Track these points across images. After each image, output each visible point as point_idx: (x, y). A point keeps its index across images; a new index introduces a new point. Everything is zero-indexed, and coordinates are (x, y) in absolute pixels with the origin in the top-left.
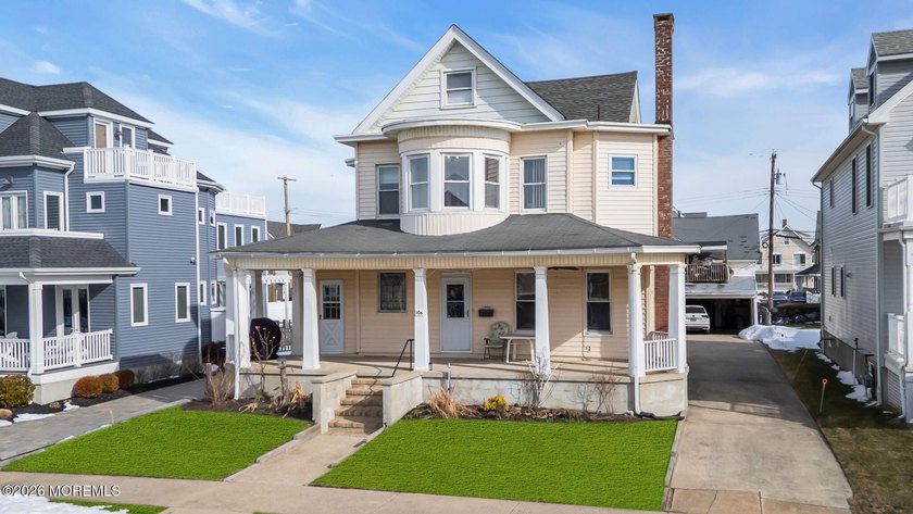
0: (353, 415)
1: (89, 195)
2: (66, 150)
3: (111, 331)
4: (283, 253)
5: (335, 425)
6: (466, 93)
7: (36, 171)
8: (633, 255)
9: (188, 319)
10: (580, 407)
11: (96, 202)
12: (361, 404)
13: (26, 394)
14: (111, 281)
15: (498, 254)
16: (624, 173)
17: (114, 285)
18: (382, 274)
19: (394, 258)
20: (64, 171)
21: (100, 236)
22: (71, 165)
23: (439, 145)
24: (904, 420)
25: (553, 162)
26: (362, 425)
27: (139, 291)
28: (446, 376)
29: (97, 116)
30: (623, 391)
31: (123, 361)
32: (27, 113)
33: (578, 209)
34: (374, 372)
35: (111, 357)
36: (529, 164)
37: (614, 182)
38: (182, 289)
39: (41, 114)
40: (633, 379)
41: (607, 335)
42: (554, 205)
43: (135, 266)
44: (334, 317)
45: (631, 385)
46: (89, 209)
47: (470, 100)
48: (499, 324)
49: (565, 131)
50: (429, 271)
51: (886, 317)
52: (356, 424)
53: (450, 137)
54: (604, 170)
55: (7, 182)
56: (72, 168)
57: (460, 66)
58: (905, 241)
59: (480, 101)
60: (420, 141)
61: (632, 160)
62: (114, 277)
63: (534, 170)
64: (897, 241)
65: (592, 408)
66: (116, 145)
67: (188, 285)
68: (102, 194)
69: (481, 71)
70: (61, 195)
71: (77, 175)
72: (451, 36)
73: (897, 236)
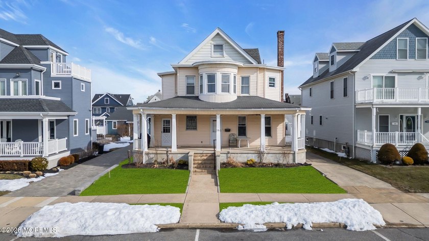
0: (200, 167)
1: (53, 82)
2: (42, 63)
3: (66, 138)
4: (167, 108)
5: (195, 171)
6: (221, 52)
7: (32, 71)
8: (298, 111)
9: (88, 133)
10: (276, 162)
11: (57, 85)
12: (201, 164)
13: (46, 165)
14: (67, 118)
15: (251, 109)
16: (272, 83)
17: (68, 120)
18: (187, 116)
19: (197, 110)
20: (41, 71)
21: (59, 99)
22: (45, 69)
23: (220, 70)
24: (372, 162)
25: (253, 78)
26: (206, 171)
27: (75, 121)
28: (229, 153)
29: (52, 49)
30: (291, 156)
31: (72, 151)
32: (18, 46)
33: (260, 95)
34: (201, 152)
35: (67, 149)
36: (243, 78)
37: (270, 86)
38: (87, 121)
39: (24, 46)
40: (295, 152)
41: (270, 137)
42: (252, 93)
43: (75, 112)
44: (167, 132)
45: (294, 154)
46: (53, 88)
47: (223, 55)
48: (233, 134)
49: (257, 68)
50: (221, 115)
51: (357, 131)
52: (203, 171)
53: (224, 68)
54: (267, 82)
55: (18, 75)
56: (45, 70)
57: (219, 42)
58: (373, 107)
59: (226, 55)
60: (213, 68)
61: (274, 79)
62: (68, 116)
63: (245, 80)
64: (370, 108)
65: (281, 162)
66: (57, 62)
67: (88, 120)
68: (60, 82)
69: (227, 45)
70: (40, 81)
71: (48, 74)
72: (217, 31)
73: (370, 106)
